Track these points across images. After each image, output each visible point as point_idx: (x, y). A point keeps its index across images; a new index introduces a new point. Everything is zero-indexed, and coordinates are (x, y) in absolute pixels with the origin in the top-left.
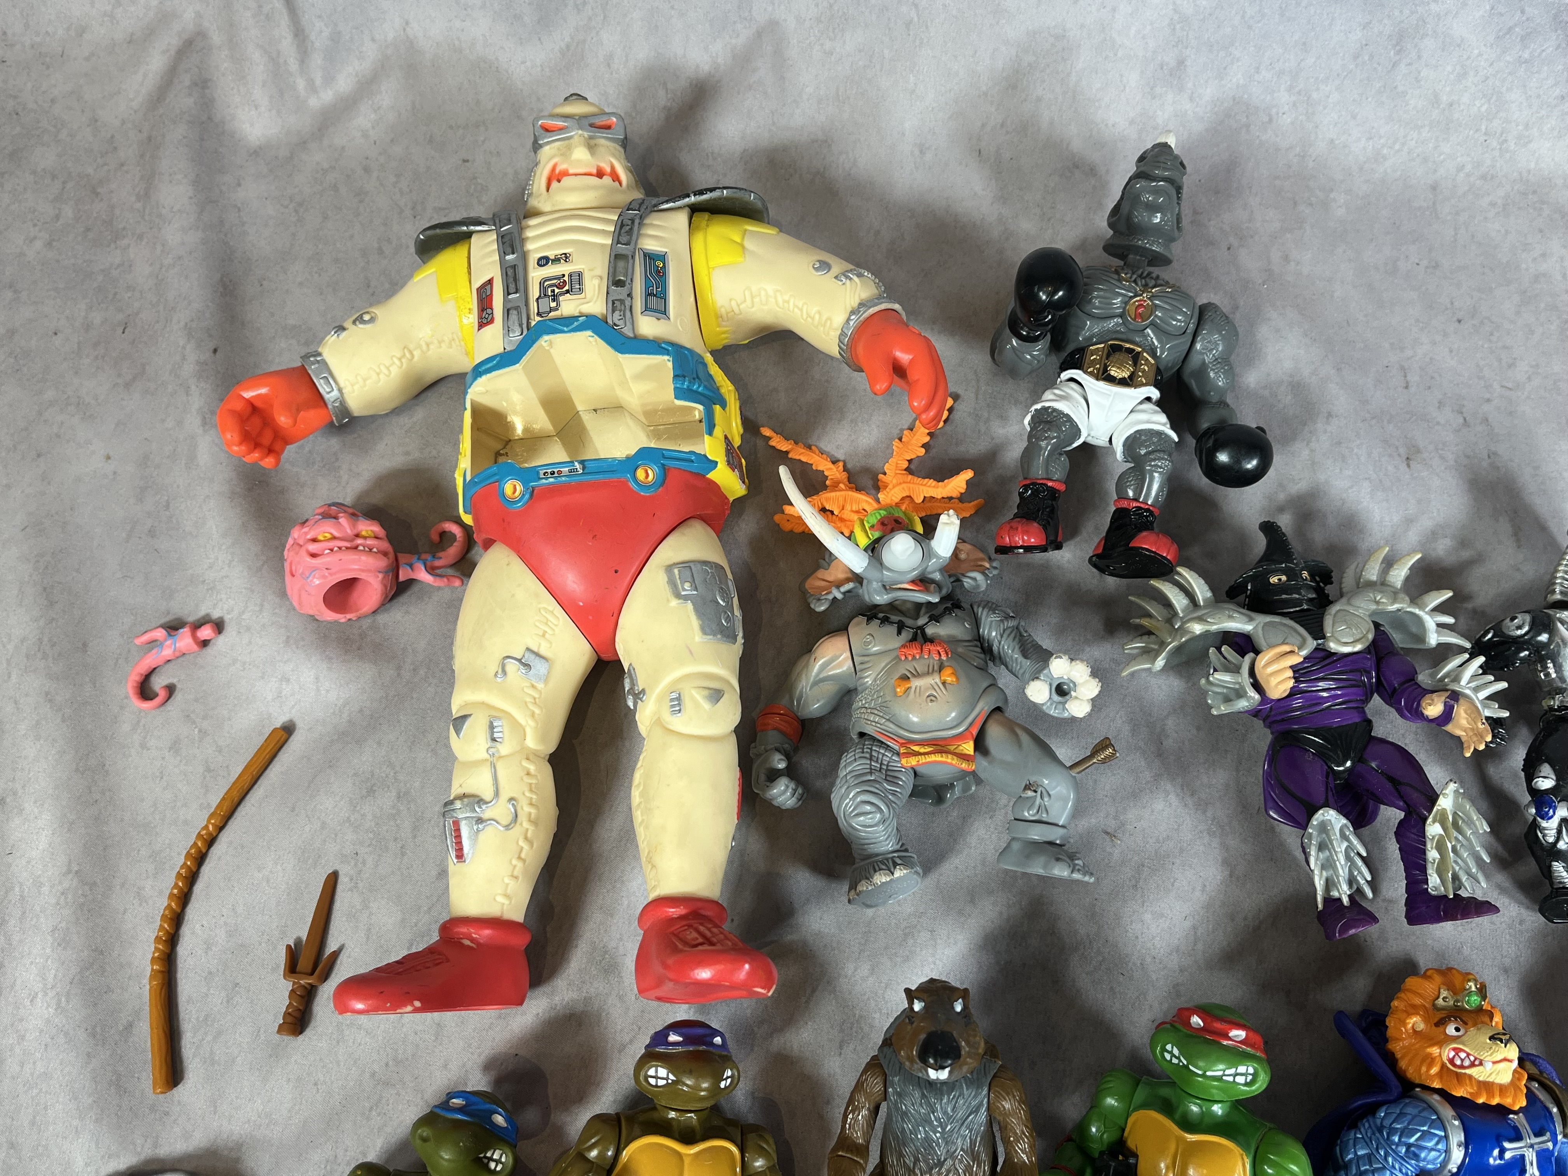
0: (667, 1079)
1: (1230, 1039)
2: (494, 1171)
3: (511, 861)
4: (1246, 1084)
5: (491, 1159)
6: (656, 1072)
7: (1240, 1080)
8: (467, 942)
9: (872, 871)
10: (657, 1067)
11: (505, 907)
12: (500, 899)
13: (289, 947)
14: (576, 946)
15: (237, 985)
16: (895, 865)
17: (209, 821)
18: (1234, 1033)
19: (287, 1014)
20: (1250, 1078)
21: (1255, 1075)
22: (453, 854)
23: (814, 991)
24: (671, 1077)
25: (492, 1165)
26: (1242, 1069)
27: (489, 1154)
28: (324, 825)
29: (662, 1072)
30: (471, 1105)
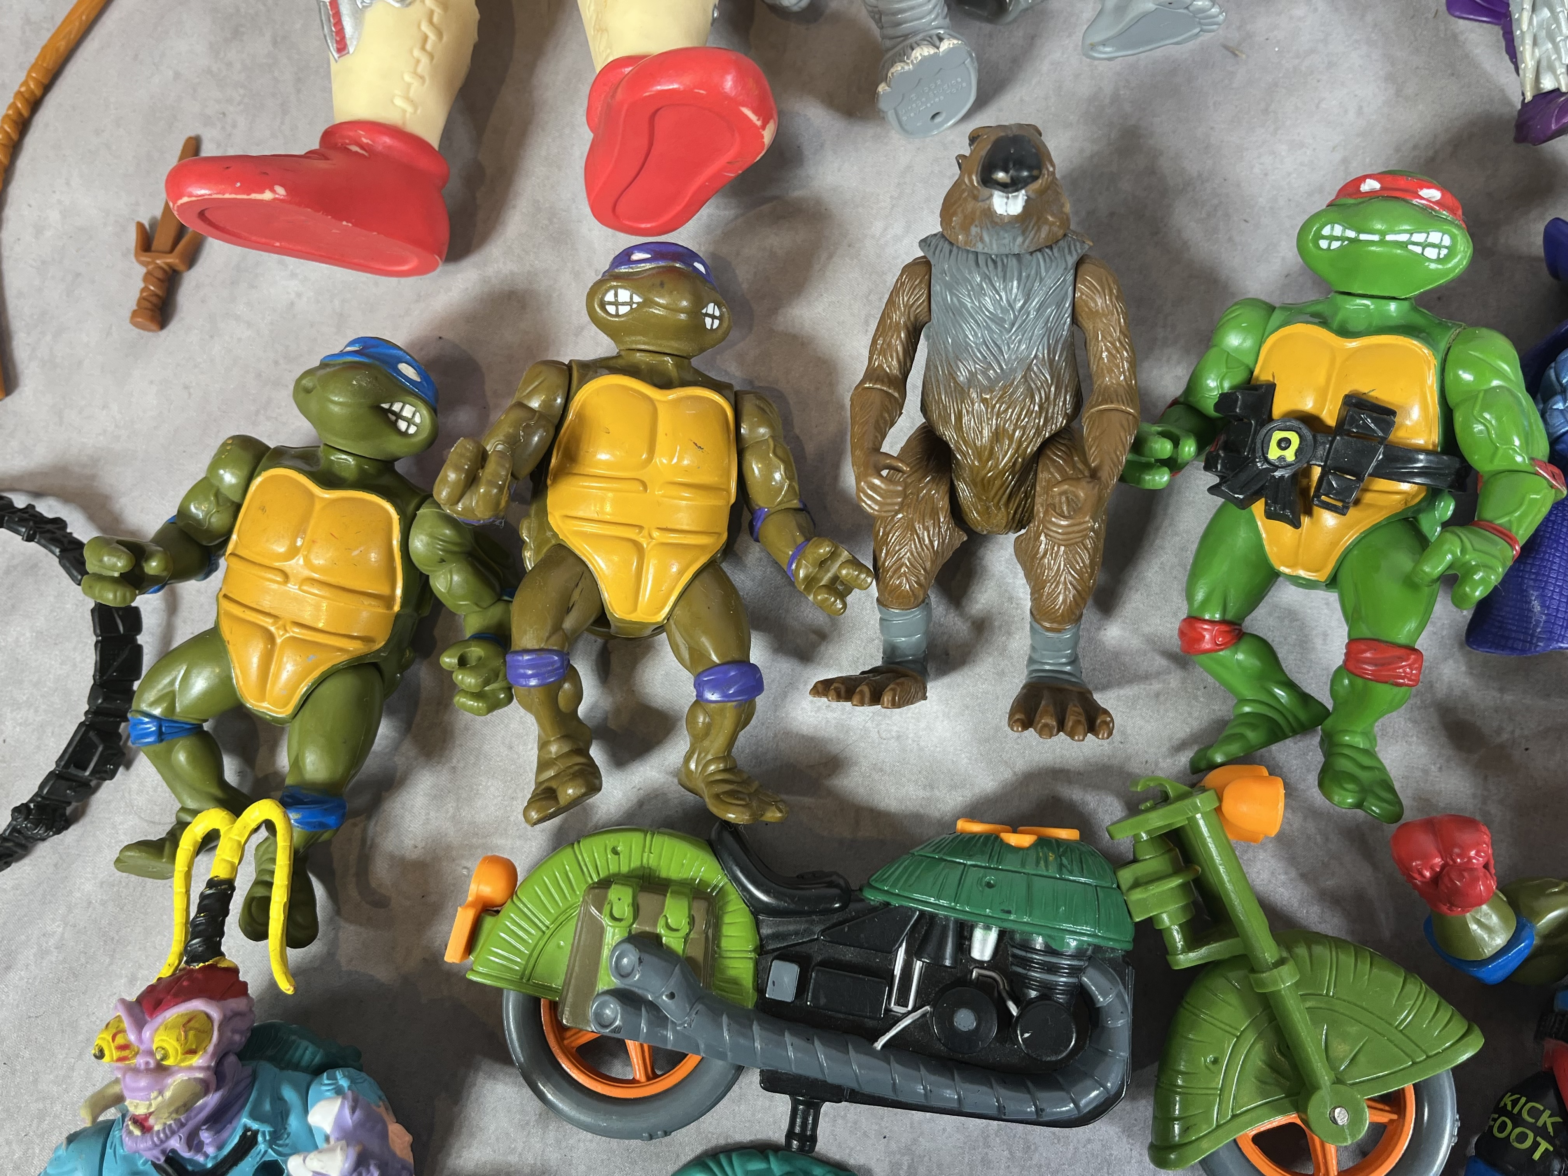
0: (630, 303)
1: (1422, 198)
2: (405, 434)
3: (411, 52)
4: (1439, 260)
5: (398, 416)
6: (616, 295)
7: (1431, 253)
8: (354, 148)
9: (910, 51)
10: (616, 288)
11: (408, 115)
12: (399, 102)
13: (140, 226)
14: (514, 207)
15: (78, 275)
16: (941, 39)
17: (29, 75)
18: (1425, 193)
19: (141, 299)
20: (1444, 252)
21: (1452, 250)
22: (333, 47)
23: (830, 257)
24: (637, 299)
25: (403, 425)
26: (1435, 237)
27: (396, 407)
28: (177, 75)
29: (624, 295)
30: (369, 348)
